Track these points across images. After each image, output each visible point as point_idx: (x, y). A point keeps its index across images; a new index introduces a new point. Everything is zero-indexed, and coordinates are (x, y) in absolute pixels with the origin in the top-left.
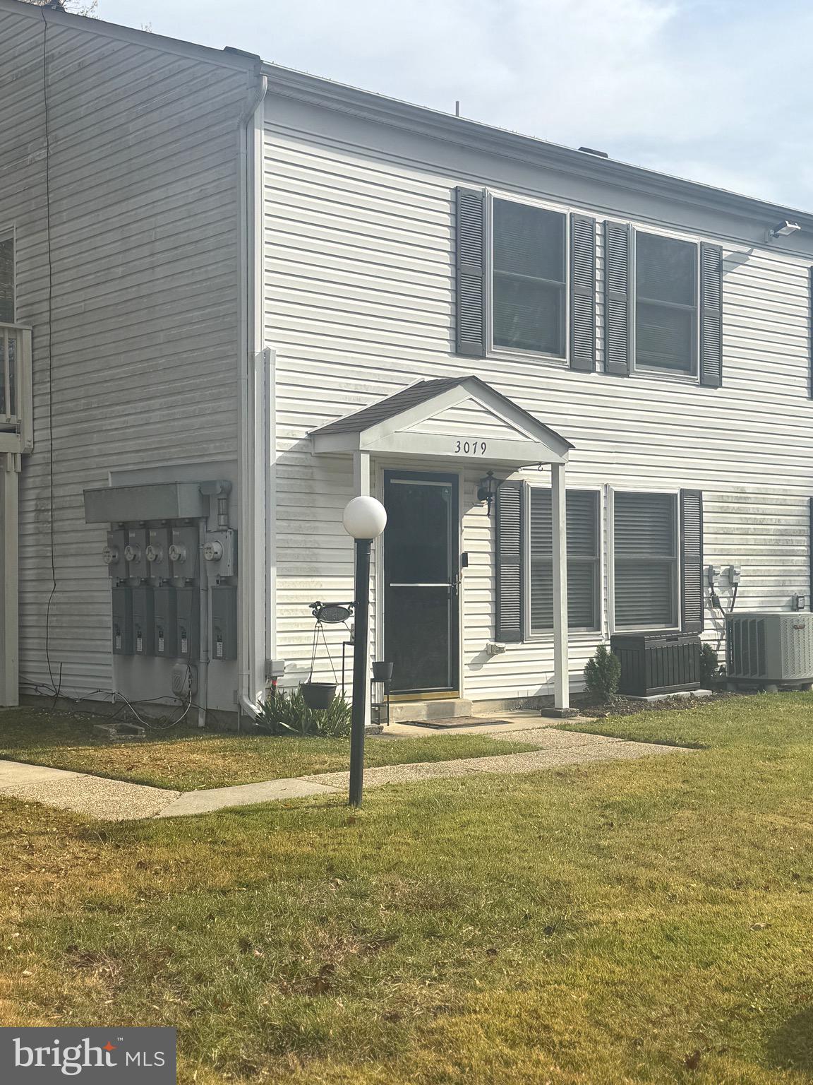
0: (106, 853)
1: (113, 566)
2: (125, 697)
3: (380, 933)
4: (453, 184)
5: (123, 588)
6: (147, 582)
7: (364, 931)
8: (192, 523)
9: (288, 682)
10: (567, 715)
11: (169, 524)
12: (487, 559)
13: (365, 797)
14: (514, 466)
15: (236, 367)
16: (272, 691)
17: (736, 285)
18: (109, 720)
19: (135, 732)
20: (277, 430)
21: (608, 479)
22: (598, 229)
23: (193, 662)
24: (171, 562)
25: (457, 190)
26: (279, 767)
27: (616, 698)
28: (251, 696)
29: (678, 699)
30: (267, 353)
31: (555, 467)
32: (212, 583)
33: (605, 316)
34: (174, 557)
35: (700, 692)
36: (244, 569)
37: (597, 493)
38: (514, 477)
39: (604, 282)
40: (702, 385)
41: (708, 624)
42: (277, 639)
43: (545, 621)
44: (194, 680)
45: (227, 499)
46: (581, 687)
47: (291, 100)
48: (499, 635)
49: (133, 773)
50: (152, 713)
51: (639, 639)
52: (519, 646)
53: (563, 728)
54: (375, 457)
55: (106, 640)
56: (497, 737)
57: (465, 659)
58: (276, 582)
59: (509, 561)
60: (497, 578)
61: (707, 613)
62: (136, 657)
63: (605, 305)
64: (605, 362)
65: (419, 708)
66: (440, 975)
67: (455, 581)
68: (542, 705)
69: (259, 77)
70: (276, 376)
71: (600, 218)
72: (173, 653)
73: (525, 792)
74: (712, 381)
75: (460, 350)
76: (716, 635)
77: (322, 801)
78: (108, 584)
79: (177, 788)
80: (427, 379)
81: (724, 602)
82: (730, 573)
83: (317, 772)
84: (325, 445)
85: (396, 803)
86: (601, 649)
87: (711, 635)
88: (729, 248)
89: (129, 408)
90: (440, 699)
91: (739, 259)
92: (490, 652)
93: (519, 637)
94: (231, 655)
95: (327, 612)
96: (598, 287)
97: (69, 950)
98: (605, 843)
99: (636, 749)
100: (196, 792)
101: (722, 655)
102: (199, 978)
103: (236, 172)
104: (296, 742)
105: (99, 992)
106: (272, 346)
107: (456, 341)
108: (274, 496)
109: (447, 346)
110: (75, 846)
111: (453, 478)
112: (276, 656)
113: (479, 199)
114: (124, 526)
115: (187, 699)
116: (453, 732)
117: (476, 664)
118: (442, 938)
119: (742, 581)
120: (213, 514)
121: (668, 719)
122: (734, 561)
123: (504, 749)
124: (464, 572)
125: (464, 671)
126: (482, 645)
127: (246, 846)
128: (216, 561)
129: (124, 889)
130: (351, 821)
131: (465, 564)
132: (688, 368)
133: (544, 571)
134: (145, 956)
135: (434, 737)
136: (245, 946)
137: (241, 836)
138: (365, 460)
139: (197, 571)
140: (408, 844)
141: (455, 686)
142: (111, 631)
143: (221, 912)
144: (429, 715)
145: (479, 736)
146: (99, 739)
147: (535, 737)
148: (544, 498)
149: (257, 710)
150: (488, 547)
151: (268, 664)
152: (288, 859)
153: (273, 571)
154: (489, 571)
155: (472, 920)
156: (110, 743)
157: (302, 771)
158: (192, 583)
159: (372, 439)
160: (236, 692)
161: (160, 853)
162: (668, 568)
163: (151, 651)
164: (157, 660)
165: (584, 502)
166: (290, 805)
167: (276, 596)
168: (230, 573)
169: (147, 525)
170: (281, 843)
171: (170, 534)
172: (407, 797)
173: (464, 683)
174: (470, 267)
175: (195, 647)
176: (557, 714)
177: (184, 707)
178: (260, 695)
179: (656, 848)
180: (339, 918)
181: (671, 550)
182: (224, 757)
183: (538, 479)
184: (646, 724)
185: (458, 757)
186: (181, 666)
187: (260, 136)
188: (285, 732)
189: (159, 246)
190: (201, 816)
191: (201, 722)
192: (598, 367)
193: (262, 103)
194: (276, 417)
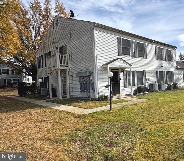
0: (79, 120)
1: (80, 81)
2: (82, 97)
3: (118, 133)
4: (117, 37)
5: (81, 84)
6: (84, 83)
7: (116, 133)
8: (89, 76)
9: (101, 94)
10: (133, 96)
11: (86, 76)
12: (123, 79)
13: (112, 109)
14: (125, 68)
15: (93, 57)
16: (99, 95)
17: (148, 48)
18: (80, 99)
19: (83, 101)
20: (98, 65)
21: (136, 69)
22: (133, 42)
23: (89, 93)
24: (86, 81)
25: (118, 37)
26: (100, 105)
27: (138, 94)
28: (97, 96)
29: (144, 93)
30: (97, 56)
31: (130, 68)
32: (91, 83)
33: (134, 51)
34: (87, 80)
35: (147, 92)
36: (95, 81)
37: (134, 71)
38: (125, 69)
39: (134, 47)
40: (145, 59)
41: (147, 85)
42: (99, 89)
43: (130, 85)
44: (90, 94)
45: (93, 73)
46: (134, 93)
47: (98, 27)
48: (124, 87)
49: (83, 107)
50: (85, 98)
51: (140, 87)
52: (127, 88)
53: (133, 98)
54: (110, 68)
55: (79, 90)
56: (126, 99)
57: (121, 90)
58: (99, 83)
59: (125, 79)
60: (124, 81)
61: (147, 84)
62: (83, 92)
63: (134, 50)
64: (135, 56)
65: (116, 96)
66: (128, 141)
67: (119, 81)
68: (130, 95)
69: (95, 24)
70: (98, 58)
71: (133, 41)
72: (87, 91)
73: (131, 107)
74: (146, 58)
75: (119, 55)
76: (148, 86)
77: (107, 110)
78: (79, 84)
79: (88, 109)
80: (115, 59)
81: (148, 82)
82: (149, 79)
83: (105, 106)
84: (104, 66)
85: (116, 110)
86: (136, 88)
87: (147, 86)
88: (147, 44)
89: (81, 63)
90: (118, 95)
91: (148, 45)
92: (124, 89)
93: (127, 87)
94: (94, 91)
95: (106, 87)
96: (133, 48)
97: (73, 140)
98: (144, 115)
99: (142, 100)
100: (90, 109)
101: (148, 88)
102: (92, 145)
103: (92, 35)
104: (102, 102)
105: (77, 149)
106: (97, 55)
107: (118, 54)
108: (98, 73)
109: (117, 55)
110: (75, 119)
111: (119, 70)
112: (99, 91)
113: (120, 38)
114: (81, 77)
115: (89, 97)
116: (120, 99)
117: (122, 91)
118: (127, 133)
119: (150, 80)
120: (91, 75)
121: (144, 96)
122: (149, 78)
123: (127, 101)
124: (120, 80)
125: (121, 92)
126: (123, 89)
127: (97, 118)
128: (92, 80)
129: (81, 127)
130: (111, 113)
131: (120, 79)
132: (143, 57)
133: (129, 80)
134: (84, 141)
135: (118, 100)
136: (99, 137)
137: (97, 117)
138: (109, 68)
139: (89, 82)
140: (119, 117)
141: (120, 93)
142: (80, 89)
143: (95, 131)
144: (117, 97)
145: (123, 99)
146: (79, 102)
147: (130, 99)
148: (129, 72)
149: (97, 98)
150: (123, 77)
151: (98, 92)
152: (103, 120)
153: (98, 81)
154: (123, 80)
155: (130, 129)
156: (80, 103)
157: (104, 105)
158: (89, 83)
159: (109, 65)
160: (95, 96)
161: (86, 120)
162: (142, 79)
163: (84, 91)
164: (85, 92)
165: (133, 72)
166: (103, 111)
167: (99, 84)
168: (93, 82)
169: (83, 77)
170: (102, 118)
171: (86, 77)
172: (117, 109)
173: (121, 93)
174: (120, 46)
175: (90, 90)
176: (132, 96)
177: (89, 98)
178: (98, 96)
179: (150, 115)
180: (112, 131)
181: (142, 77)
182: (94, 104)
183: (128, 69)
184: (142, 97)
185: (122, 102)
186: (88, 93)
187: (95, 31)
188: (101, 100)
189: (83, 44)
190: (91, 113)
191: (91, 99)
192: (134, 57)
193: (95, 27)
194: (98, 63)
